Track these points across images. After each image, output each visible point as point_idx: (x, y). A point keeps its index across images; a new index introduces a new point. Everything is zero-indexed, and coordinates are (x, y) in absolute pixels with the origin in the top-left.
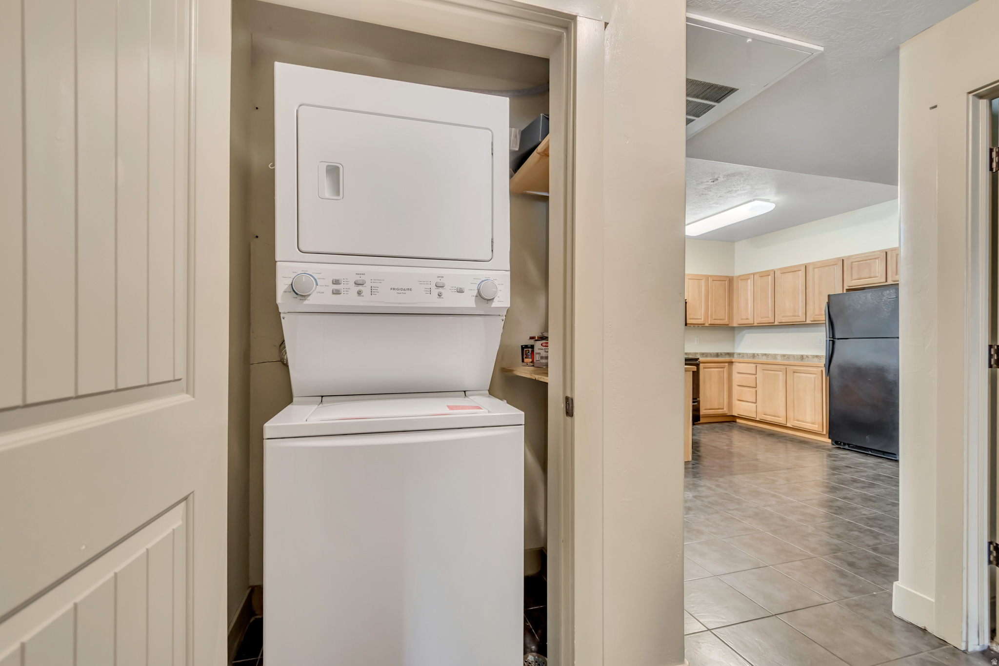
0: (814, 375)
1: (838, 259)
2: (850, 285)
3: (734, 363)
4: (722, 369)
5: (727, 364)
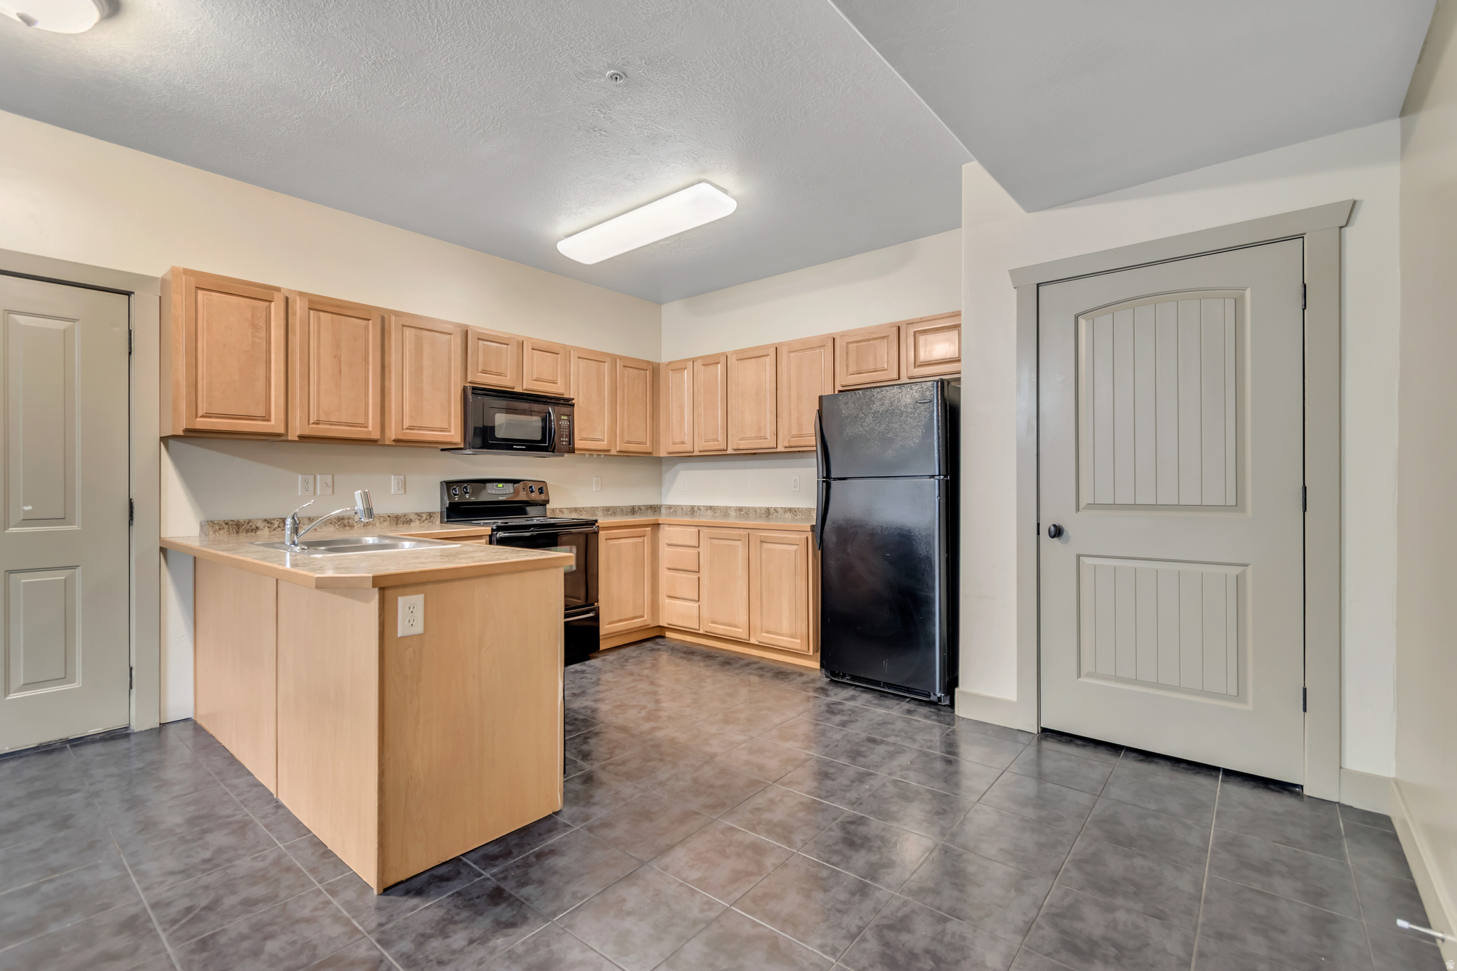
0: (795, 547)
1: (827, 336)
2: (844, 383)
3: (662, 526)
4: (641, 539)
5: (650, 529)
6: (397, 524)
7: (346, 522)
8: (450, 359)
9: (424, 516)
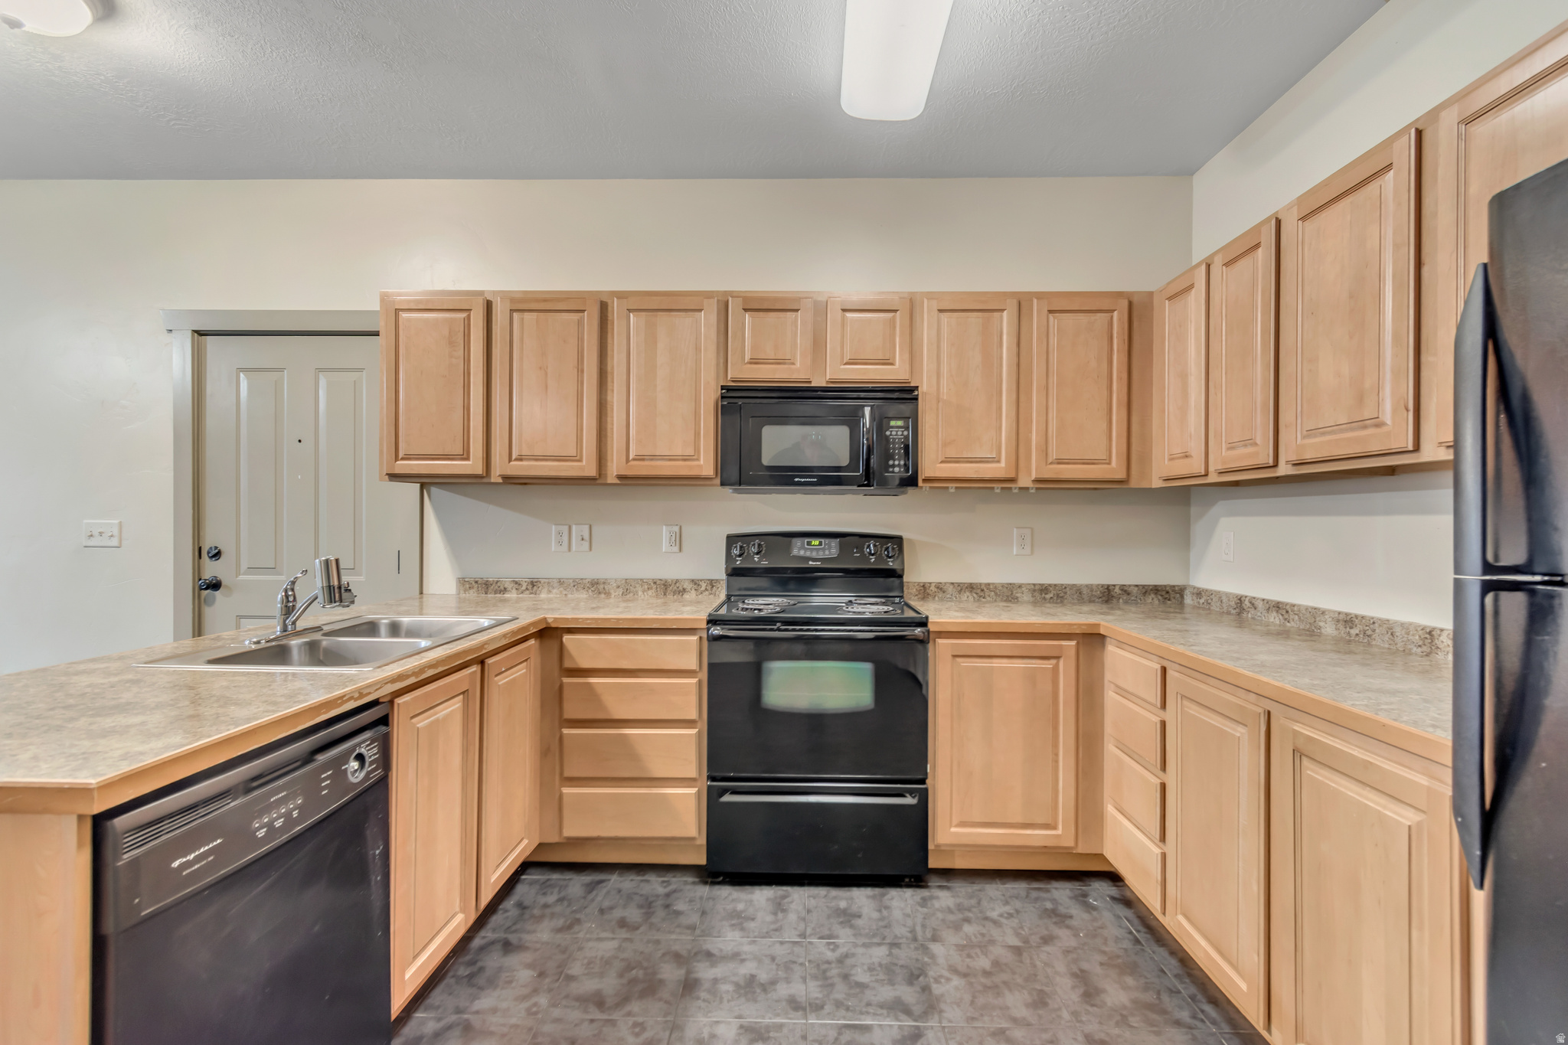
3: (1105, 640)
4: (1048, 665)
5: (1073, 643)
6: (665, 594)
7: (601, 587)
8: (698, 349)
9: (704, 585)
